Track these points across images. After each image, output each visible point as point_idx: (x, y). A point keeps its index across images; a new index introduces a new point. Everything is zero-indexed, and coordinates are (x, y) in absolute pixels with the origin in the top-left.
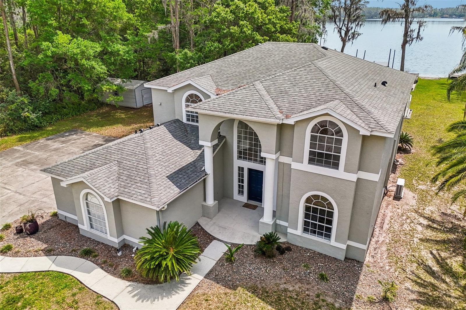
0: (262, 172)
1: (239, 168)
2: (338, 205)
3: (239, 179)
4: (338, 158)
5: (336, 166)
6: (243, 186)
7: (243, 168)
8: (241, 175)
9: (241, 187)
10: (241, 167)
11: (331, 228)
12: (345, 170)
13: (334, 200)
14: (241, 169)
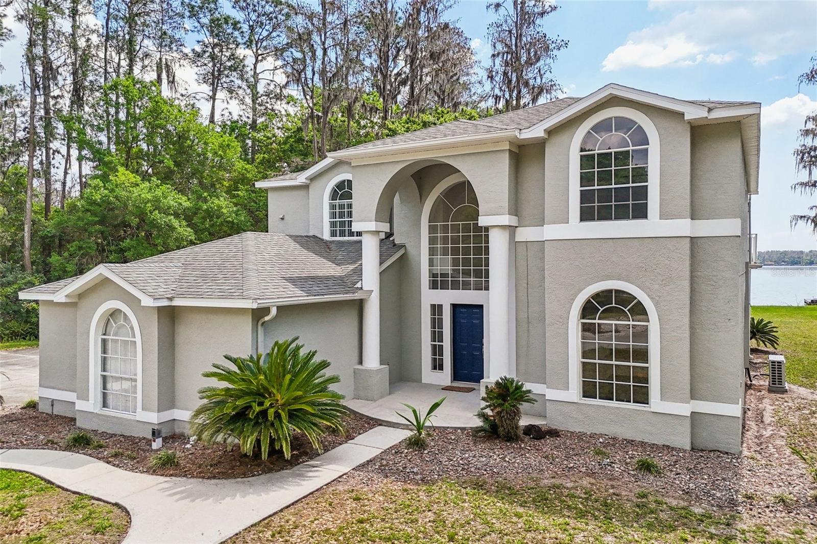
0: (481, 307)
1: (433, 307)
2: (656, 304)
3: (433, 333)
4: (643, 193)
5: (641, 212)
6: (441, 347)
7: (440, 306)
8: (436, 323)
9: (437, 351)
10: (436, 303)
11: (648, 368)
12: (663, 216)
13: (645, 292)
14: (436, 309)
